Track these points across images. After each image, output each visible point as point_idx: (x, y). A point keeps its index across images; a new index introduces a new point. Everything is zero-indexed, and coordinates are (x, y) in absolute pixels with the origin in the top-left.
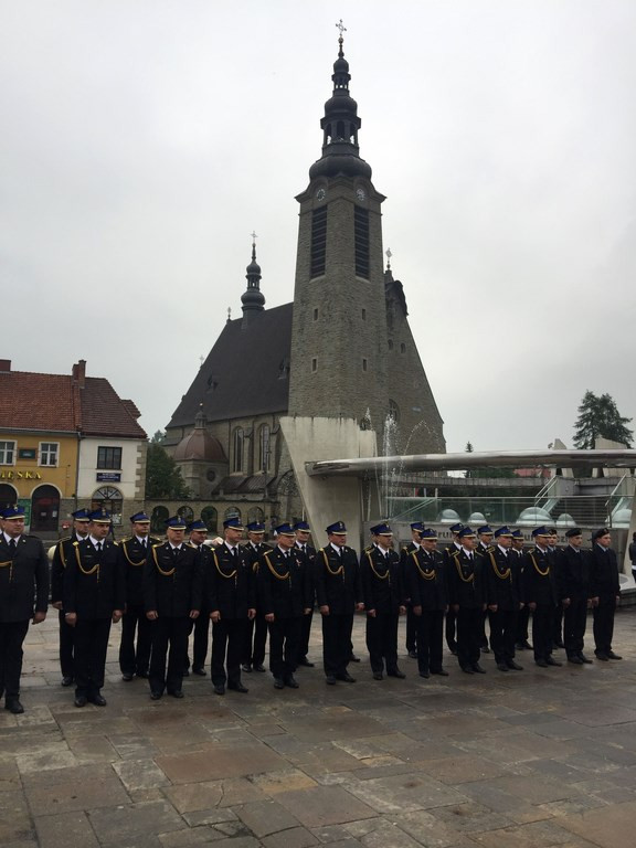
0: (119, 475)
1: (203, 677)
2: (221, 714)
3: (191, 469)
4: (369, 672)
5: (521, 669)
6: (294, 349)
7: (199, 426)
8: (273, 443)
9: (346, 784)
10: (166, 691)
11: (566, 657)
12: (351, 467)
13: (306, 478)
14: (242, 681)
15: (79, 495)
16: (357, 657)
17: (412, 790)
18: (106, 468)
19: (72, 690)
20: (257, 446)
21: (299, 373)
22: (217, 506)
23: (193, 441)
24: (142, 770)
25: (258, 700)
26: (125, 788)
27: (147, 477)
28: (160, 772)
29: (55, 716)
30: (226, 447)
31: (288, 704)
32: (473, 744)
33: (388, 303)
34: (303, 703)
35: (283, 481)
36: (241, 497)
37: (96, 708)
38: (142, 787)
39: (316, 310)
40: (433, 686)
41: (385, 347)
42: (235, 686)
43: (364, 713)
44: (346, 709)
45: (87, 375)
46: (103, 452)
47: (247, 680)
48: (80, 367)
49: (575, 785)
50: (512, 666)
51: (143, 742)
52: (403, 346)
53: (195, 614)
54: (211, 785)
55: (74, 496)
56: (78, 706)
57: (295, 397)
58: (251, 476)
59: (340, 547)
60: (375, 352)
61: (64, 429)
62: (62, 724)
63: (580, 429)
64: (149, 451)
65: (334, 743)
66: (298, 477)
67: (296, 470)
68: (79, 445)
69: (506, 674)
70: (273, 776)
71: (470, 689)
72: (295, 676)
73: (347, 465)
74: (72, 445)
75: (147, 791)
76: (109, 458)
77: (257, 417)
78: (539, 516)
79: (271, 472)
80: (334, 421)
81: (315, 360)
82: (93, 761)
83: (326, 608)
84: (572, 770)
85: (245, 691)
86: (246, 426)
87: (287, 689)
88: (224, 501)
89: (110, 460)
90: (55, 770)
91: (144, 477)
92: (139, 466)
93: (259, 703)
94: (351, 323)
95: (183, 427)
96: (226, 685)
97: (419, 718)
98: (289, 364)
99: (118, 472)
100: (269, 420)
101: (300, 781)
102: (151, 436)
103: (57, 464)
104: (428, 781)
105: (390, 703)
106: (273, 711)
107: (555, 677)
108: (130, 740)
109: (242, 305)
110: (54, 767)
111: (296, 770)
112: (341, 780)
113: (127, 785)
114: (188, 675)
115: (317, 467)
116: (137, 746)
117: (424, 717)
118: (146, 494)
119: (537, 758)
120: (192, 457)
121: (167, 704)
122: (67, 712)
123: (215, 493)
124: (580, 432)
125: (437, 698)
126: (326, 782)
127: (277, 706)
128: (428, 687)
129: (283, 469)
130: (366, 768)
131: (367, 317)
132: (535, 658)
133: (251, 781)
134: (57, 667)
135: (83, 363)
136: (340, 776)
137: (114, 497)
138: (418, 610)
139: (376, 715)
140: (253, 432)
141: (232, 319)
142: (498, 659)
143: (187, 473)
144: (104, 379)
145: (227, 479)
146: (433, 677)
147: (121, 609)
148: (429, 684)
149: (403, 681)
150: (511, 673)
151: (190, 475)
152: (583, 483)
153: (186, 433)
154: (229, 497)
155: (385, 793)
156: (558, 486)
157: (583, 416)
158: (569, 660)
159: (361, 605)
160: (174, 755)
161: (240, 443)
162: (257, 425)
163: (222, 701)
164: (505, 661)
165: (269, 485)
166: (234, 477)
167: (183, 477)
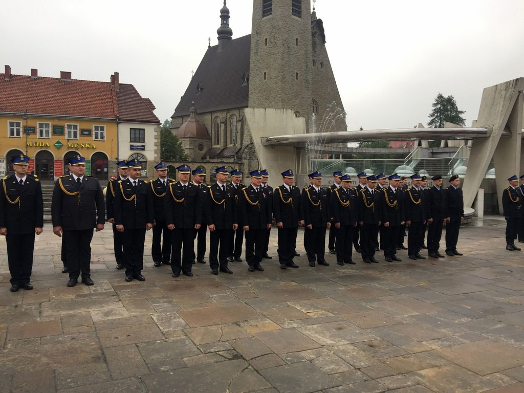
0: (144, 146)
1: (204, 265)
2: (217, 286)
3: (188, 143)
4: (307, 262)
5: (400, 261)
6: (252, 66)
7: (192, 116)
8: (239, 127)
9: (299, 328)
10: (181, 272)
11: (427, 253)
12: (290, 140)
13: (262, 147)
14: (228, 267)
15: (120, 158)
16: (298, 253)
17: (340, 332)
18: (135, 142)
19: (123, 272)
20: (229, 129)
21: (255, 81)
22: (205, 166)
23: (189, 125)
24: (170, 319)
25: (239, 278)
26: (161, 330)
27: (161, 148)
28: (181, 320)
29: (114, 287)
30: (209, 129)
31: (258, 280)
32: (375, 305)
33: (313, 35)
34: (267, 280)
35: (246, 150)
36: (220, 160)
37: (138, 282)
38: (171, 329)
39: (266, 39)
40: (346, 270)
41: (311, 64)
42: (224, 270)
43: (306, 286)
44: (294, 283)
45: (120, 83)
46: (133, 131)
47: (231, 266)
48: (115, 77)
49: (443, 330)
50: (395, 259)
51: (169, 302)
52: (322, 64)
53: (198, 226)
54: (214, 328)
55: (117, 159)
56: (127, 281)
57: (253, 97)
58: (226, 148)
59: (290, 186)
60: (304, 68)
61: (107, 117)
62: (118, 292)
63: (432, 118)
64: (161, 131)
65: (289, 303)
66: (257, 147)
67: (255, 143)
68: (118, 127)
69: (391, 263)
70: (252, 322)
71: (370, 272)
72: (261, 264)
73: (287, 139)
74: (114, 127)
75: (174, 331)
76: (137, 135)
77: (228, 110)
78: (407, 171)
79: (238, 145)
80: (279, 111)
81: (265, 73)
82: (139, 314)
83: (281, 224)
84: (441, 321)
85: (231, 273)
86: (221, 116)
87: (257, 272)
88: (209, 162)
89: (138, 137)
90: (115, 320)
91: (160, 148)
92: (156, 141)
93: (241, 279)
94: (288, 48)
95: (182, 117)
96: (219, 269)
97: (340, 288)
98: (248, 76)
99: (143, 144)
100: (236, 112)
101: (269, 325)
102: (162, 122)
103: (105, 139)
104: (350, 326)
105: (321, 280)
106: (250, 284)
107: (422, 265)
108: (161, 301)
109: (217, 36)
110: (114, 317)
111: (267, 319)
112: (295, 325)
113: (161, 328)
114: (195, 263)
115: (268, 140)
116: (166, 305)
117: (343, 288)
118: (161, 158)
119: (417, 314)
120: (189, 136)
121: (183, 280)
122: (121, 284)
123: (204, 158)
124: (432, 120)
125: (350, 277)
126: (286, 326)
127: (251, 281)
128: (343, 271)
129: (246, 142)
130: (311, 318)
131: (299, 44)
132: (409, 254)
133: (239, 325)
134: (113, 258)
135: (117, 74)
136: (295, 323)
137: (141, 160)
138: (338, 225)
139: (313, 287)
140: (226, 120)
141: (211, 45)
142: (386, 255)
143: (186, 146)
144: (131, 85)
145: (210, 149)
146: (346, 265)
147: (152, 223)
148: (344, 269)
149: (328, 267)
150: (394, 263)
151: (188, 147)
152: (435, 151)
153: (184, 121)
154: (212, 160)
155: (323, 333)
156: (419, 153)
157: (435, 110)
158: (429, 255)
159: (302, 222)
160: (190, 310)
161: (218, 127)
162: (229, 115)
163: (217, 278)
164: (391, 256)
165: (237, 153)
166: (214, 148)
167: (184, 148)
